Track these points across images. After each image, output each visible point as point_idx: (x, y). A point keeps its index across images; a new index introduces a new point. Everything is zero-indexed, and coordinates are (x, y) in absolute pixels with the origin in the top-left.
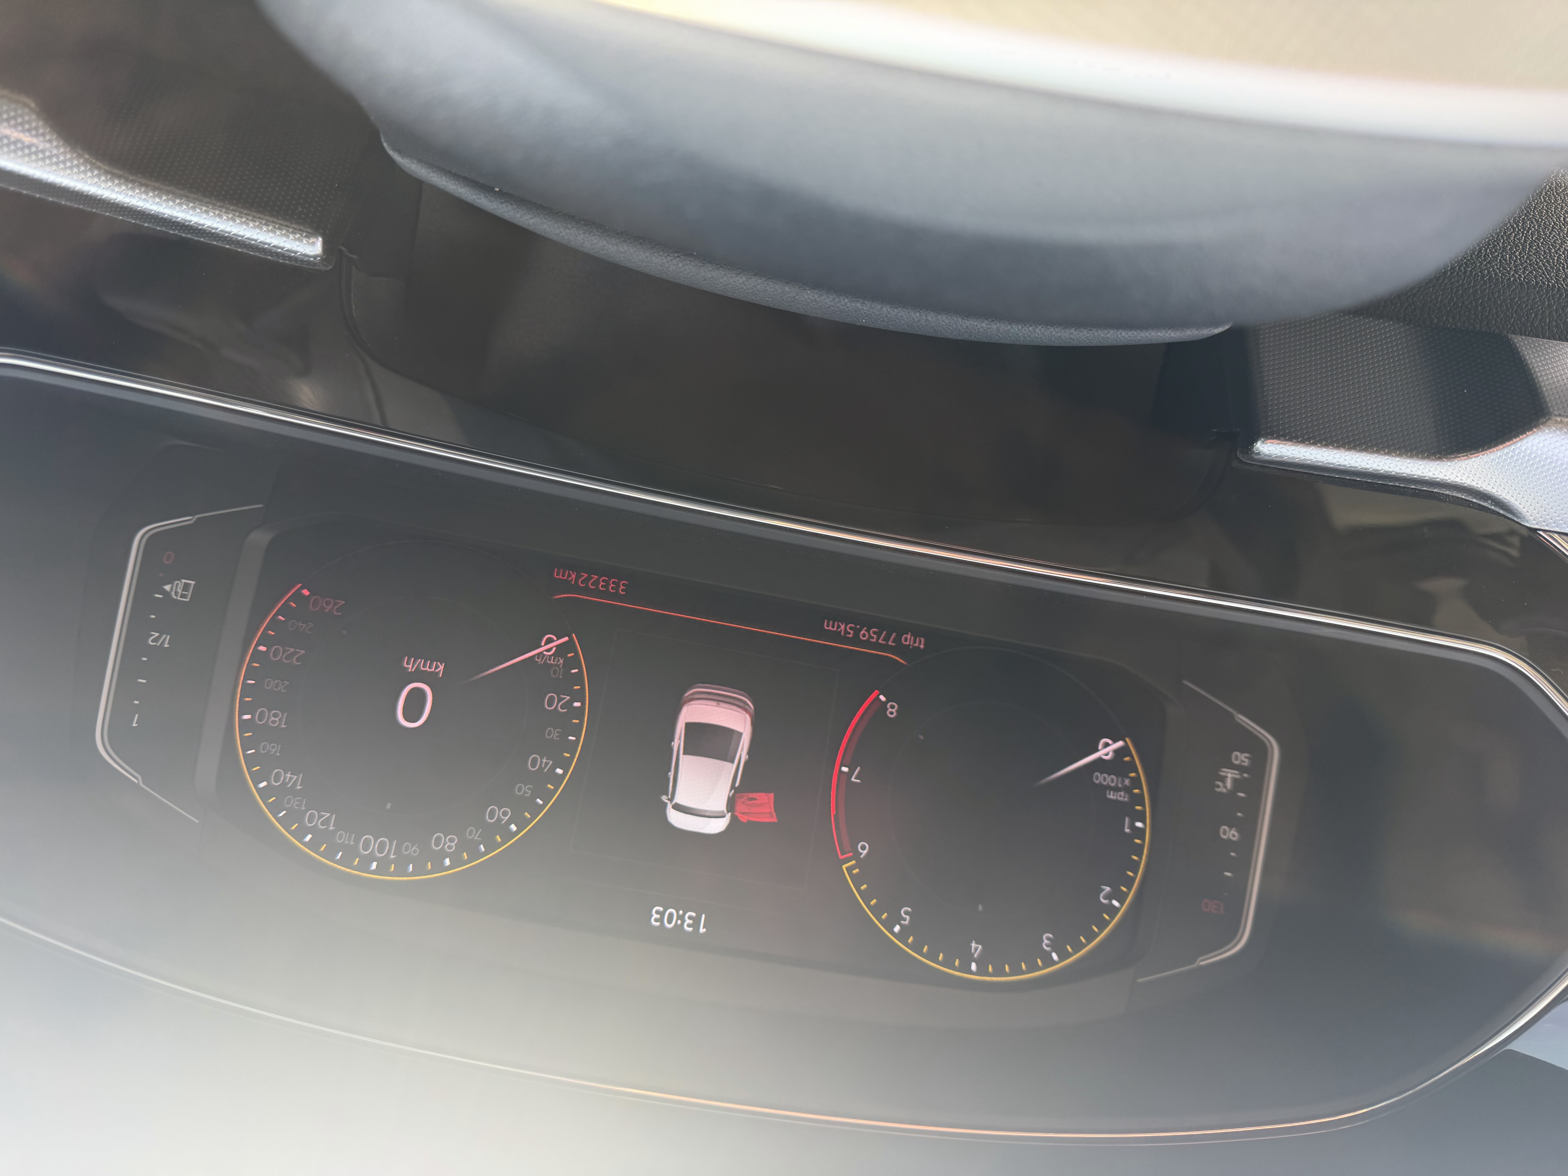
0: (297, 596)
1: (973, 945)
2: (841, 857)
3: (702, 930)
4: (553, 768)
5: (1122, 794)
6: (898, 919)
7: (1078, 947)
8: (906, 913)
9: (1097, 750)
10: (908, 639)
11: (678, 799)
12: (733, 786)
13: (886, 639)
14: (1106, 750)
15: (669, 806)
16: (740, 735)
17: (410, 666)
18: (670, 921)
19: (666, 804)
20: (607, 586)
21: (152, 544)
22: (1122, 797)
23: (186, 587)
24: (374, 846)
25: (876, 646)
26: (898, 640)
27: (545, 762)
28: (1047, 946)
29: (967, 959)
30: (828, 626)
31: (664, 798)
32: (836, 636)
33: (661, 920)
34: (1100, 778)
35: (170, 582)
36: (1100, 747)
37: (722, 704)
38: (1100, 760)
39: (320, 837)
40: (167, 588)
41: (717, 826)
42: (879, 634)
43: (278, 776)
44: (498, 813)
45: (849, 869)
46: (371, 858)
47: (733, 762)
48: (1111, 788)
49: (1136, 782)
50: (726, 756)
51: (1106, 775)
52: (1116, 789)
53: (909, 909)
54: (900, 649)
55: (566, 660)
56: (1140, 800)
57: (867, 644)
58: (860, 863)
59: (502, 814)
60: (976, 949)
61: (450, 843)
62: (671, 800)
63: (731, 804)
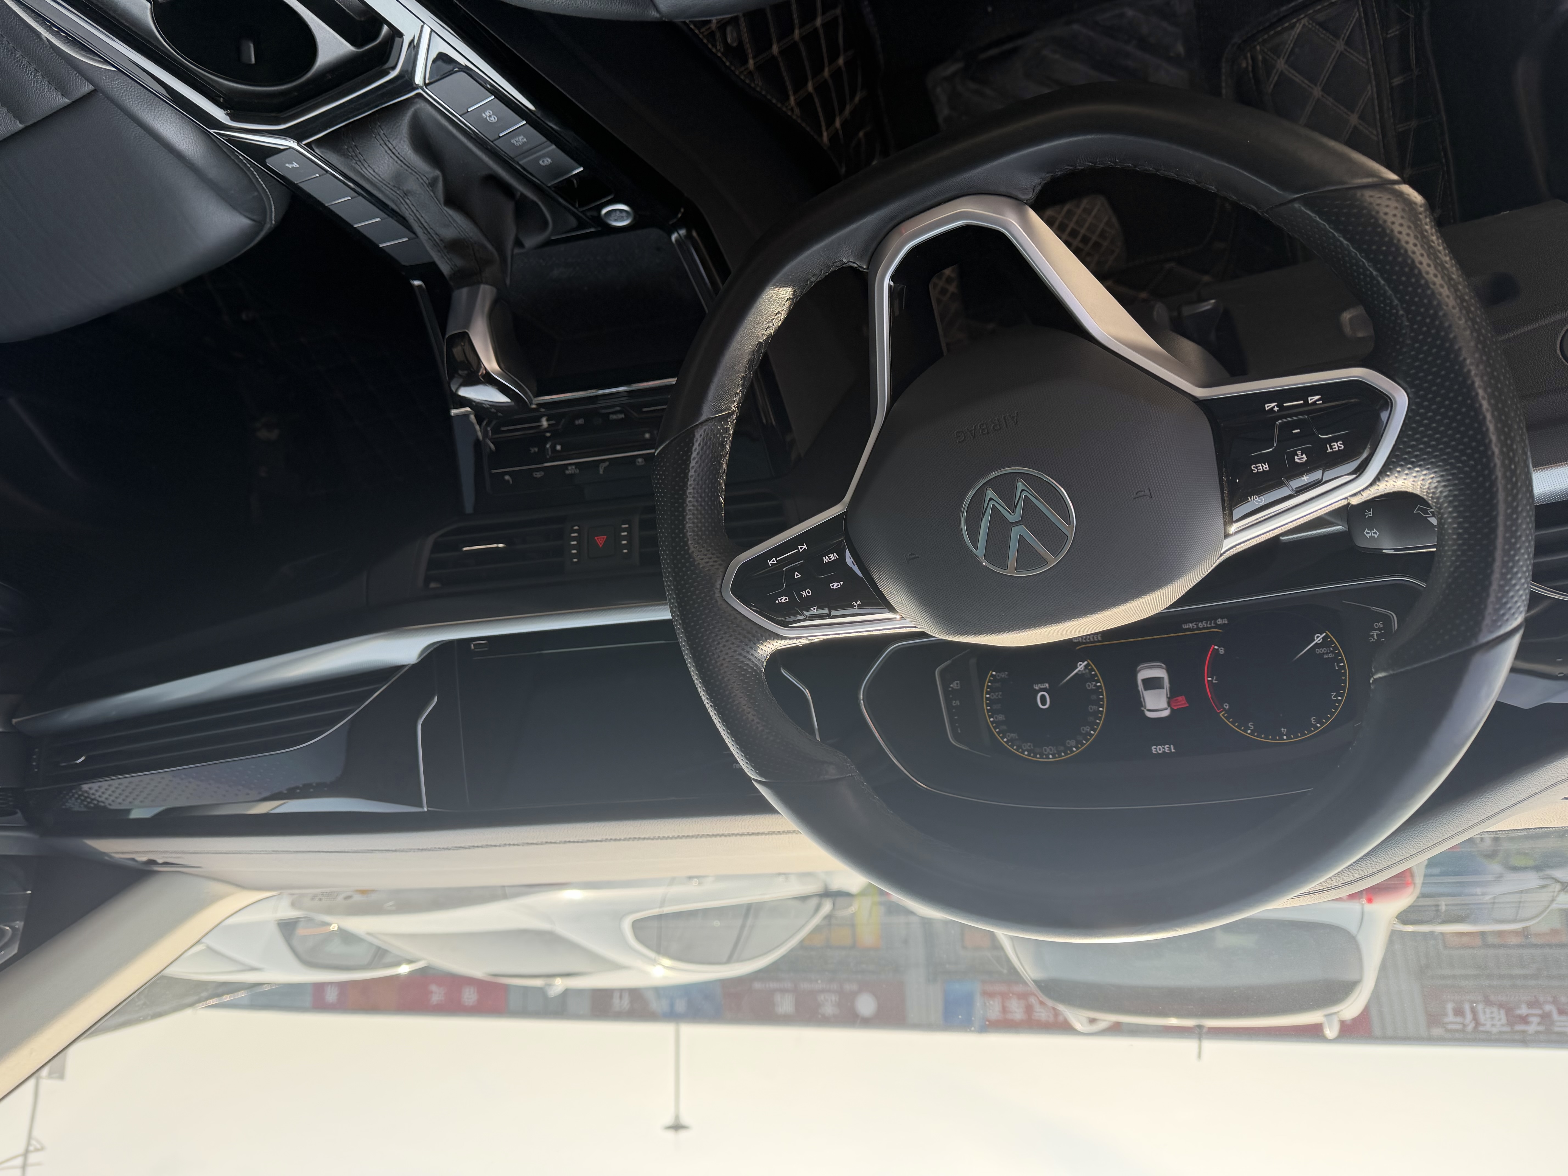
0: (992, 675)
1: (1282, 729)
2: (1218, 711)
3: (1173, 750)
4: (1098, 708)
5: (1331, 654)
6: (1249, 728)
7: (1327, 719)
8: (1251, 725)
9: (1315, 640)
10: (1220, 621)
11: (1149, 707)
12: (1167, 697)
13: (1210, 624)
14: (1318, 639)
15: (1145, 711)
16: (1163, 678)
17: (1036, 687)
18: (1160, 750)
19: (1143, 711)
20: (1094, 639)
21: (942, 673)
22: (1331, 655)
23: (957, 684)
24: (1048, 750)
25: (1207, 628)
26: (1215, 623)
27: (1094, 707)
28: (1314, 722)
29: (1281, 735)
30: (1185, 627)
31: (1143, 709)
32: (1189, 630)
33: (1156, 751)
34: (1319, 651)
35: (952, 683)
36: (1316, 638)
37: (1153, 669)
38: (1317, 643)
39: (1030, 752)
40: (952, 686)
41: (1166, 713)
42: (1207, 623)
43: (1009, 736)
44: (1085, 729)
45: (1223, 715)
46: (1049, 754)
47: (1163, 688)
48: (1324, 653)
49: (1336, 648)
50: (1160, 687)
51: (1321, 649)
52: (1327, 653)
53: (1252, 723)
54: (1218, 626)
55: (1089, 670)
56: (1339, 654)
57: (1204, 628)
58: (1227, 712)
59: (1087, 729)
60: (1284, 731)
61: (1073, 743)
62: (1145, 708)
63: (1169, 704)
